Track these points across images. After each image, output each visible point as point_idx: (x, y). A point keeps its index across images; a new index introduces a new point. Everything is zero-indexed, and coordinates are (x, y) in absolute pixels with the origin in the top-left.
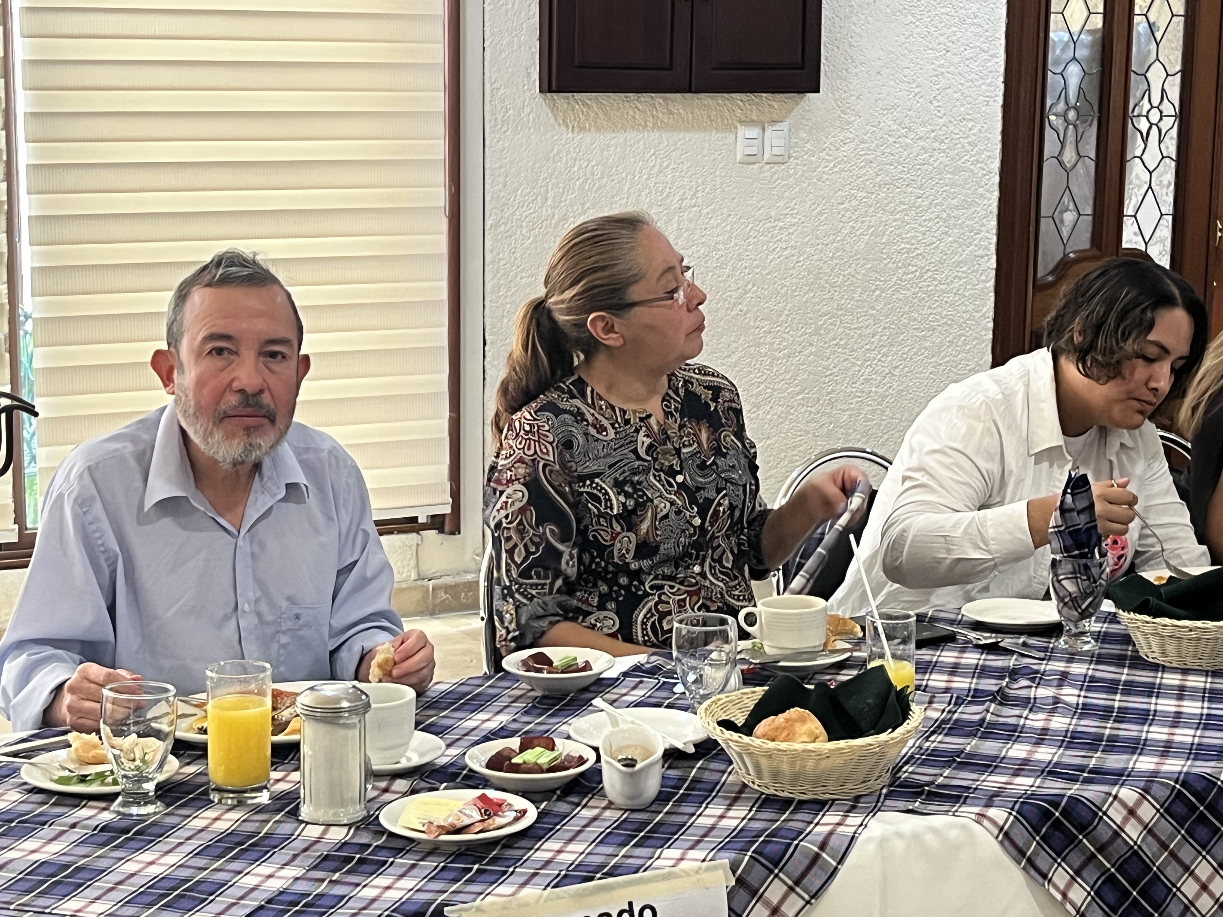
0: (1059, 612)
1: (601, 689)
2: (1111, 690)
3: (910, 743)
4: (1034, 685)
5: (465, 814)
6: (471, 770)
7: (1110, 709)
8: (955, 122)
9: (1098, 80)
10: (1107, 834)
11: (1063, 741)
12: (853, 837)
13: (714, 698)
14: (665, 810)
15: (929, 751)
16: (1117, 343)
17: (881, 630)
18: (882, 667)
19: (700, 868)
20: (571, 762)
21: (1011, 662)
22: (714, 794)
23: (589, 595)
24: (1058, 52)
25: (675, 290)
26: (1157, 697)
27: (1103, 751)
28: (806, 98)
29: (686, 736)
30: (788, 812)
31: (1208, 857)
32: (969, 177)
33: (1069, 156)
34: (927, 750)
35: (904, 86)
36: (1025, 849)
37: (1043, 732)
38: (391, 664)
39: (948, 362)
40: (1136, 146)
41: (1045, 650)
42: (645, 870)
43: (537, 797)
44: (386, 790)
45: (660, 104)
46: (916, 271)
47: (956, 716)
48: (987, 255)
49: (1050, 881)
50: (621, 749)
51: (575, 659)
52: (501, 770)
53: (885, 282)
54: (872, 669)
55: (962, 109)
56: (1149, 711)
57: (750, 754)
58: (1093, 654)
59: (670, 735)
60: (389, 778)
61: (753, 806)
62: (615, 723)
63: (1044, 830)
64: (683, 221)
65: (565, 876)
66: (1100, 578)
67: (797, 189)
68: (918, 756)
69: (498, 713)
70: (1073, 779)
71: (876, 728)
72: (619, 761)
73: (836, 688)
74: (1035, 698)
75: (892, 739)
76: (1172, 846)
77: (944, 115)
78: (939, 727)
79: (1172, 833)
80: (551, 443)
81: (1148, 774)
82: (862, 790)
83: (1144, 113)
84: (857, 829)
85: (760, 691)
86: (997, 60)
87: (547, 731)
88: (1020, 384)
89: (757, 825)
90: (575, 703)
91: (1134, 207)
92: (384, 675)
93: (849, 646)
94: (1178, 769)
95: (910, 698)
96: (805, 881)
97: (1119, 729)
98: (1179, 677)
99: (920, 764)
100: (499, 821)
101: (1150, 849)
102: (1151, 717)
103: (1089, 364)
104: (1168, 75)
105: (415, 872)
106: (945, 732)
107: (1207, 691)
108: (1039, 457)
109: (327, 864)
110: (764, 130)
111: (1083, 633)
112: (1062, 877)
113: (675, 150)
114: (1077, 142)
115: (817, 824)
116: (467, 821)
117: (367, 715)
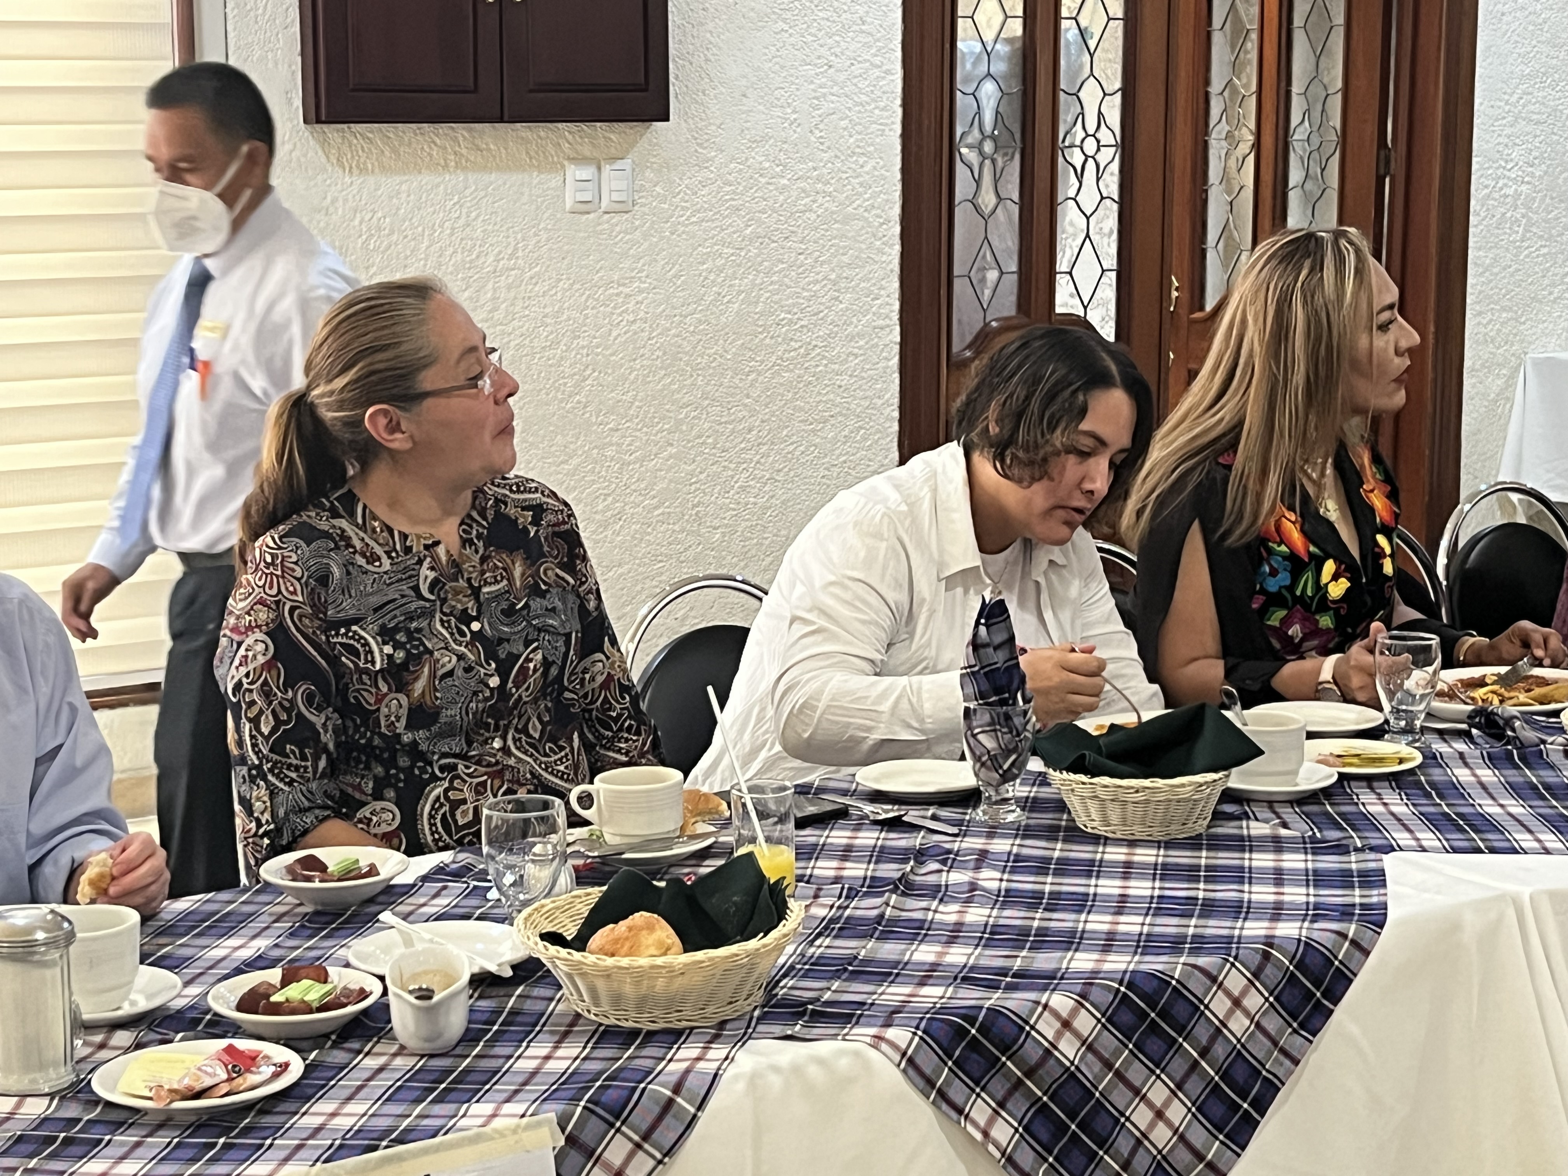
0: (976, 775)
1: (392, 900)
2: (1041, 871)
3: (790, 949)
4: (946, 869)
5: (206, 1072)
6: (216, 1014)
7: (1039, 895)
8: (843, 158)
9: (1020, 103)
10: (1037, 1053)
11: (981, 938)
12: (716, 1075)
13: (536, 905)
14: (474, 1053)
15: (813, 960)
16: (1043, 435)
17: (750, 806)
18: (750, 856)
19: (518, 1126)
20: (348, 997)
21: (917, 840)
22: (538, 1028)
23: (362, 779)
24: (968, 66)
25: (479, 376)
26: (1098, 877)
27: (1030, 949)
28: (652, 128)
29: (502, 955)
30: (633, 1047)
31: (1163, 1076)
32: (863, 227)
33: (988, 199)
34: (812, 957)
35: (778, 112)
36: (933, 1077)
37: (957, 927)
38: (108, 880)
39: (845, 462)
40: (1068, 185)
41: (959, 823)
42: (446, 1133)
43: (304, 1045)
44: (102, 1046)
45: (463, 136)
46: (801, 347)
47: (848, 912)
48: (888, 326)
49: (967, 1117)
50: (415, 977)
51: (357, 861)
52: (256, 1013)
53: (762, 362)
54: (739, 857)
55: (852, 140)
56: (1088, 895)
57: (583, 975)
58: (1019, 826)
59: (481, 955)
60: (105, 1030)
61: (587, 1042)
62: (408, 942)
63: (957, 1053)
64: (499, 287)
65: (341, 1146)
66: (1025, 729)
67: (646, 244)
68: (799, 966)
69: (254, 937)
70: (993, 986)
71: (745, 935)
72: (411, 992)
73: (695, 884)
74: (947, 886)
75: (765, 946)
76: (1117, 1065)
77: (829, 148)
78: (827, 928)
79: (1117, 1048)
80: (299, 580)
81: (1087, 975)
82: (728, 1012)
83: (1078, 143)
84: (721, 1064)
85: (596, 892)
86: (892, 78)
87: (319, 958)
88: (926, 489)
89: (594, 1066)
90: (357, 919)
91: (1069, 261)
92: (98, 894)
93: (712, 829)
94: (1123, 967)
95: (787, 892)
96: (655, 1136)
97: (1050, 920)
98: (1124, 850)
99: (802, 976)
100: (252, 1079)
101: (1091, 1069)
102: (1089, 903)
103: (1008, 461)
104: (1105, 94)
105: (139, 1151)
106: (834, 932)
107: (1159, 867)
108: (951, 582)
109: (23, 1148)
110: (599, 169)
111: (1005, 801)
112: (981, 1110)
113: (486, 196)
114: (996, 182)
115: (670, 1060)
116: (208, 1082)
117: (71, 948)
